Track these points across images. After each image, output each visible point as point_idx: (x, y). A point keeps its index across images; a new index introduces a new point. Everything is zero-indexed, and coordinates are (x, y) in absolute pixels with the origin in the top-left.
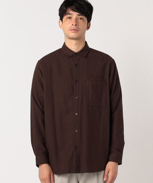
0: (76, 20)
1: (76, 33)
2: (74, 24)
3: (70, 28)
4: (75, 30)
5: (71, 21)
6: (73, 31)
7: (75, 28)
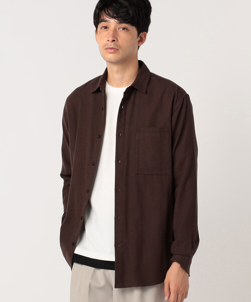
0: (115, 31)
1: (115, 54)
2: (111, 39)
3: (105, 45)
4: (112, 48)
5: (107, 33)
6: (110, 51)
7: (112, 45)
